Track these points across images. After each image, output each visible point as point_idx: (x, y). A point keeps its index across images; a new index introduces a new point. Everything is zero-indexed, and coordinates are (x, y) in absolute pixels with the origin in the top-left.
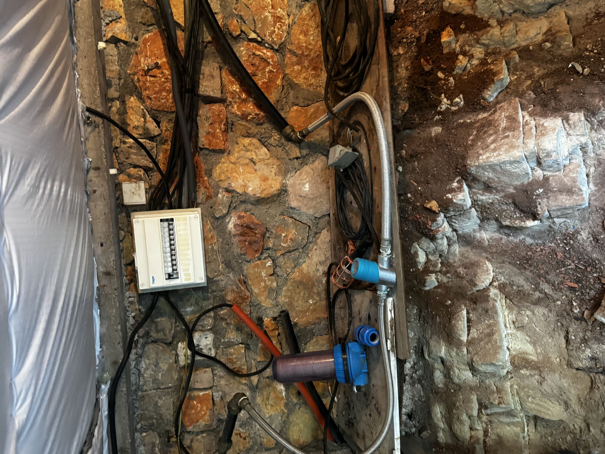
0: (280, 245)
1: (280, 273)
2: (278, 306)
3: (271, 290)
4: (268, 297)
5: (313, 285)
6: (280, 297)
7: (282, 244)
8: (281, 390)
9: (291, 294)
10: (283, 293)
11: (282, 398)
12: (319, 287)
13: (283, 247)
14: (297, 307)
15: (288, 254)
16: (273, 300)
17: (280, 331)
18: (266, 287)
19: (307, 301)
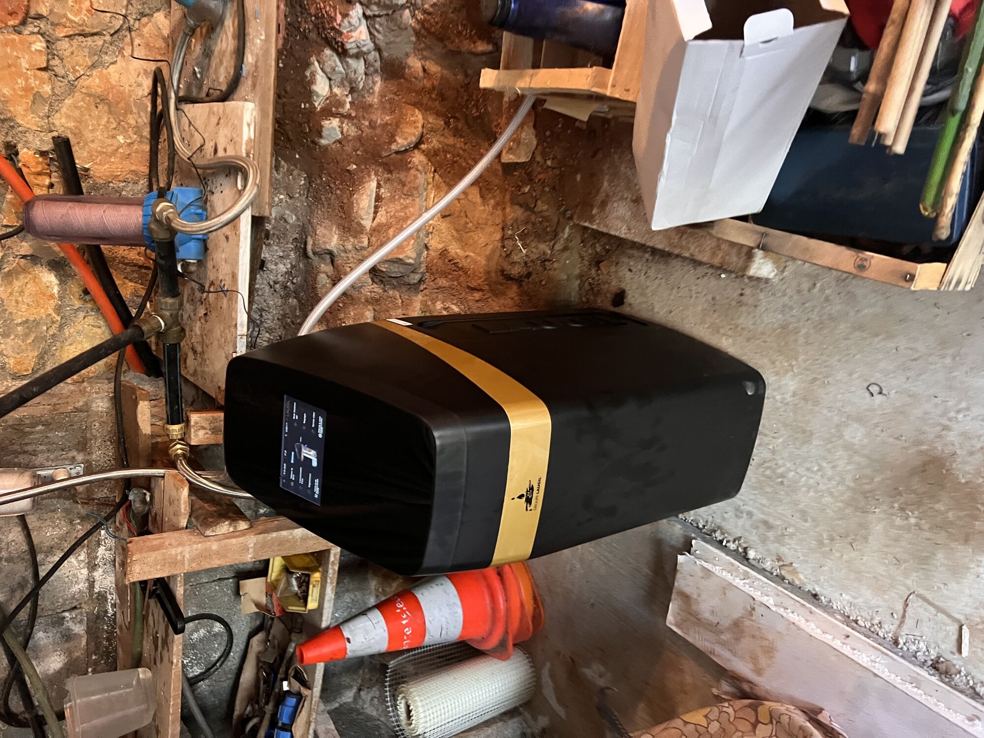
0: (65, 16)
1: (60, 71)
2: (51, 131)
3: (38, 98)
4: (32, 109)
5: (128, 111)
6: (58, 115)
7: (69, 16)
8: (51, 282)
9: (82, 115)
10: (64, 110)
11: (52, 296)
12: (140, 117)
13: (71, 21)
14: (93, 141)
15: (81, 38)
16: (42, 118)
17: (54, 180)
18: (27, 89)
19: (114, 137)
